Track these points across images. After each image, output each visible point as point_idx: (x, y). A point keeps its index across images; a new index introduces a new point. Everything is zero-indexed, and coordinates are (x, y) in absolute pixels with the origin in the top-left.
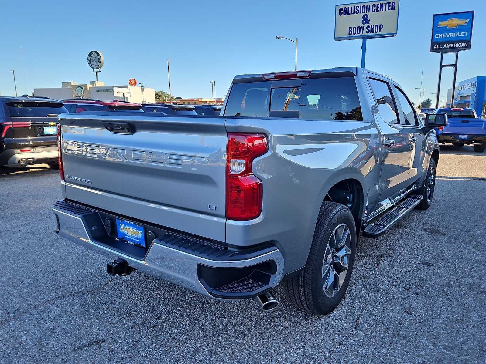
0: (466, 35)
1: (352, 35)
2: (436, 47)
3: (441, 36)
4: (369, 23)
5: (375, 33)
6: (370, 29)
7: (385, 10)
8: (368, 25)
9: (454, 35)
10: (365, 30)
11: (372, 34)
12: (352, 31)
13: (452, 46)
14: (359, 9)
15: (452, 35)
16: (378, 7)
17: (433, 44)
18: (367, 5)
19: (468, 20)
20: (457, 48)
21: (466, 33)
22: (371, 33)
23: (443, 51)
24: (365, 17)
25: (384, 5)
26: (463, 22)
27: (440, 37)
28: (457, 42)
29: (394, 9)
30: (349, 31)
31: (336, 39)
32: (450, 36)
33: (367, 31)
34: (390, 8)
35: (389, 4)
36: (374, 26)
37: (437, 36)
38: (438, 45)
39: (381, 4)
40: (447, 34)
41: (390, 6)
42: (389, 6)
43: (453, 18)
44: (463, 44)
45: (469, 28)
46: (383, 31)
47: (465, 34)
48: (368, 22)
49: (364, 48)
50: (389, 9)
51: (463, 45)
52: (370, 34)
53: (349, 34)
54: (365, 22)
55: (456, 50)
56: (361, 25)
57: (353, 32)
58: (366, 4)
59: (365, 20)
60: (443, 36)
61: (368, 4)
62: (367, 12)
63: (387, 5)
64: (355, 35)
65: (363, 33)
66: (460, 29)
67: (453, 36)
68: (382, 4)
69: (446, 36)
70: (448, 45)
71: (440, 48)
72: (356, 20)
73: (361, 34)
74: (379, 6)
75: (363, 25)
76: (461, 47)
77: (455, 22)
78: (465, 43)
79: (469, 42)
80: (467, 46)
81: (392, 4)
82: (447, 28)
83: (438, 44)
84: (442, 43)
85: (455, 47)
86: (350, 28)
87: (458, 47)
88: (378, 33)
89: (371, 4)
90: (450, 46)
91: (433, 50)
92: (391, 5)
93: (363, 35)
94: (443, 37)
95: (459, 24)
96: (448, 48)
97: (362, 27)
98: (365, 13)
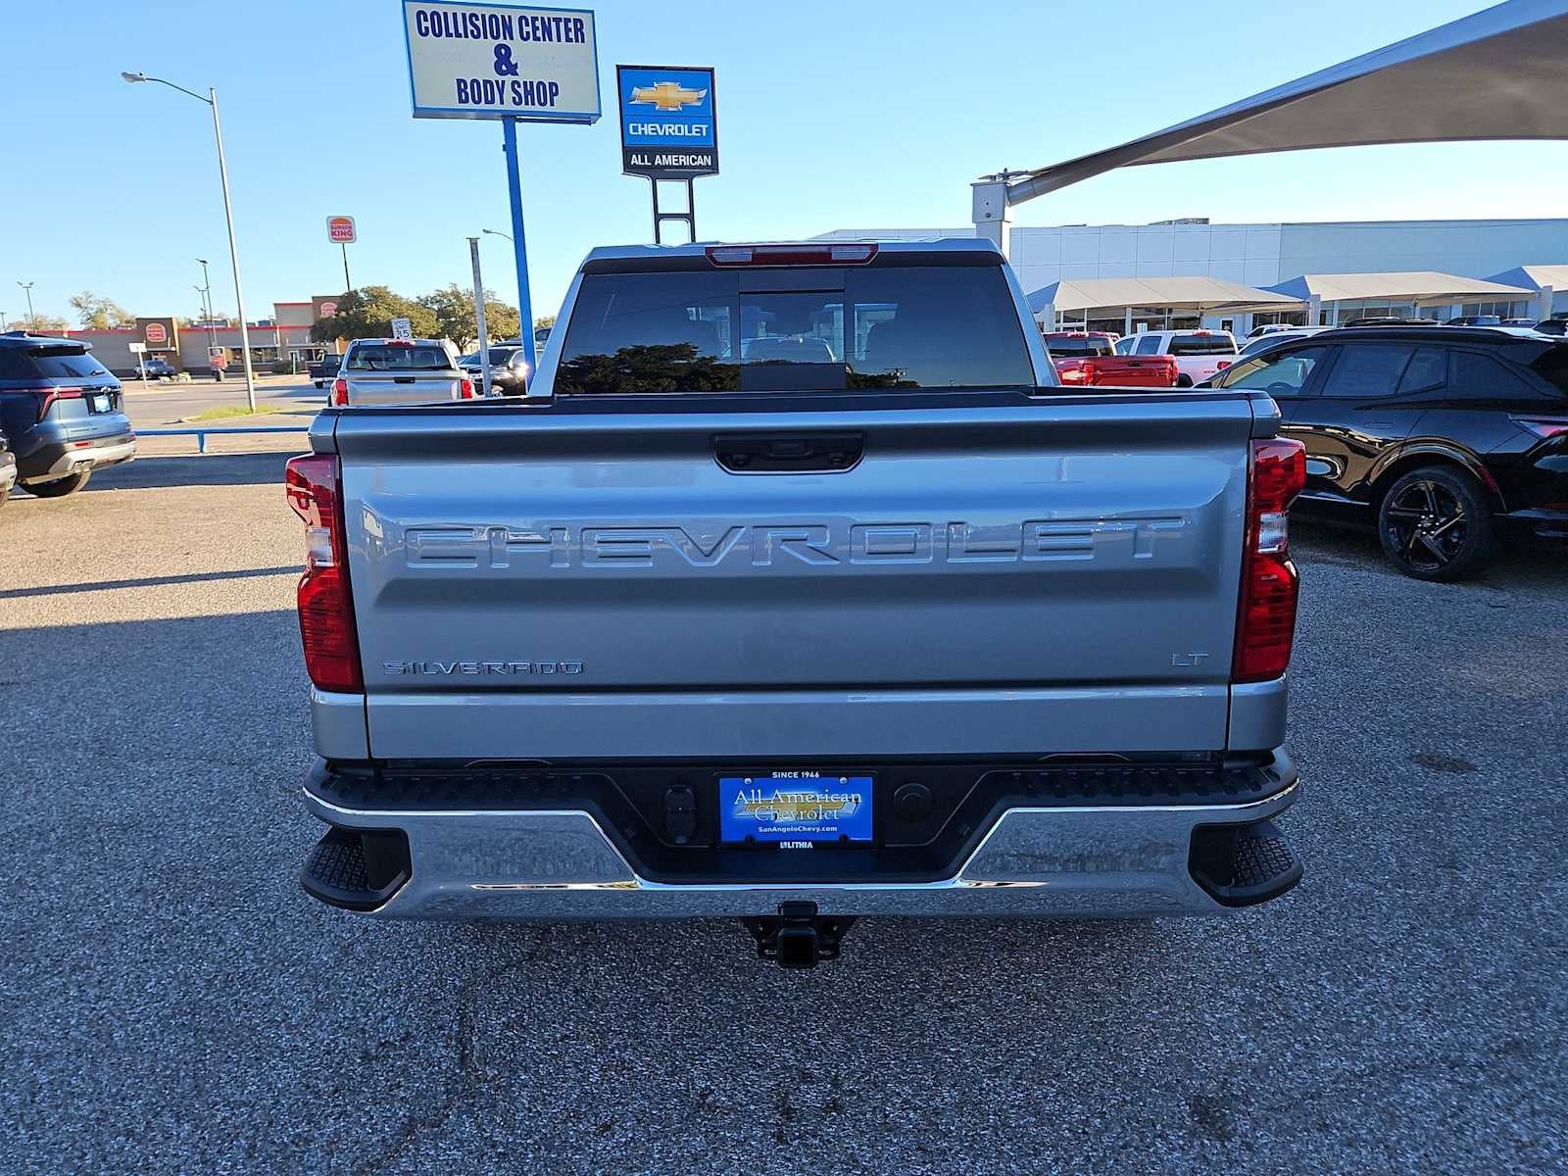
0: (704, 134)
1: (471, 105)
2: (635, 160)
3: (645, 129)
4: (517, 74)
5: (537, 108)
6: (521, 90)
7: (559, 40)
8: (515, 78)
9: (676, 131)
10: (508, 94)
11: (530, 108)
12: (469, 90)
13: (674, 160)
14: (479, 23)
15: (670, 129)
16: (535, 29)
17: (627, 152)
18: (503, 17)
19: (703, 93)
20: (686, 167)
21: (704, 127)
22: (527, 104)
23: (656, 173)
24: (503, 51)
25: (553, 24)
26: (693, 97)
27: (643, 131)
28: (687, 151)
29: (583, 41)
30: (460, 91)
31: (419, 113)
32: (667, 134)
33: (514, 98)
34: (572, 35)
35: (566, 25)
36: (531, 83)
37: (635, 129)
38: (639, 156)
39: (542, 18)
40: (657, 126)
41: (570, 30)
42: (567, 30)
43: (668, 83)
44: (700, 157)
45: (707, 113)
46: (561, 105)
47: (701, 132)
48: (513, 70)
49: (510, 148)
50: (568, 40)
51: (700, 161)
52: (523, 107)
53: (461, 101)
54: (504, 68)
55: (687, 175)
56: (494, 77)
57: (472, 96)
58: (499, 13)
59: (504, 61)
60: (648, 129)
61: (506, 13)
62: (505, 38)
63: (562, 24)
64: (476, 107)
65: (502, 103)
66: (686, 114)
67: (673, 134)
68: (546, 20)
69: (656, 131)
70: (664, 156)
71: (646, 163)
72: (476, 58)
73: (497, 106)
74: (538, 24)
75: (500, 78)
76: (695, 167)
77: (671, 94)
78: (705, 157)
79: (712, 152)
80: (710, 164)
81: (575, 26)
82: (657, 108)
83: (641, 151)
84: (651, 151)
85: (683, 166)
86: (459, 81)
87: (690, 167)
88: (548, 108)
89: (516, 15)
90: (670, 160)
91: (629, 168)
92: (571, 25)
93: (501, 107)
94: (651, 134)
95: (683, 101)
96: (666, 167)
97: (497, 82)
98: (501, 41)
